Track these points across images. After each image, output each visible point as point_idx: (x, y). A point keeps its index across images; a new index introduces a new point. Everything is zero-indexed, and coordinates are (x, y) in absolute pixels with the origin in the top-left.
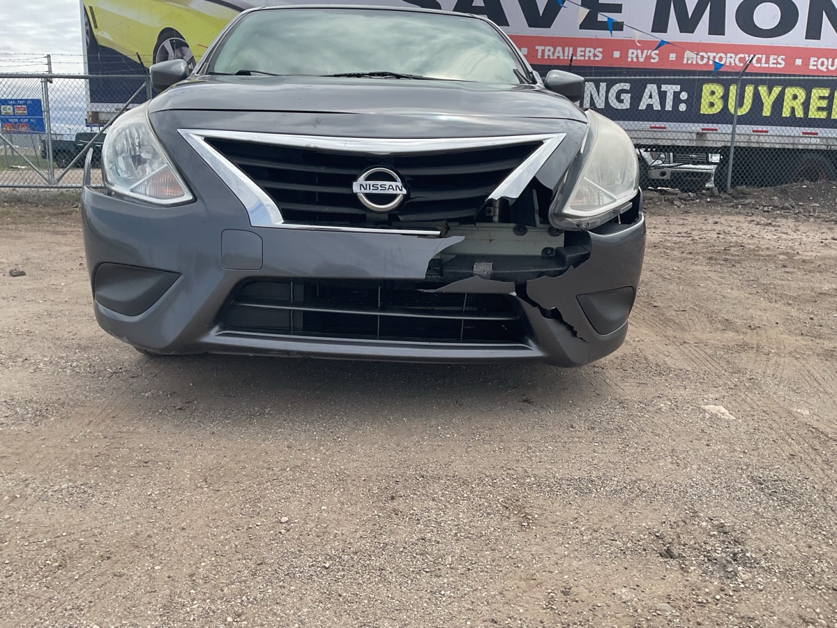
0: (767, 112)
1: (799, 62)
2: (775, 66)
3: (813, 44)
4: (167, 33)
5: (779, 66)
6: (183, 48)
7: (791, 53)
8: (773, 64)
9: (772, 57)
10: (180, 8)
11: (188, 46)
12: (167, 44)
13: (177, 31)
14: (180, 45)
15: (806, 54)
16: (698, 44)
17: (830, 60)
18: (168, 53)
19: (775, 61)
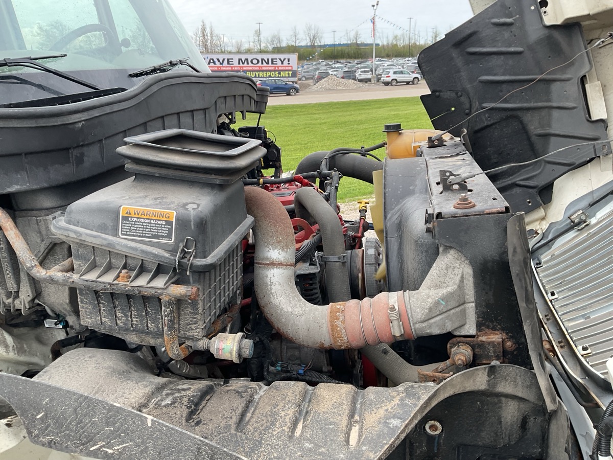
0: (257, 76)
15: (262, 67)
17: (265, 67)
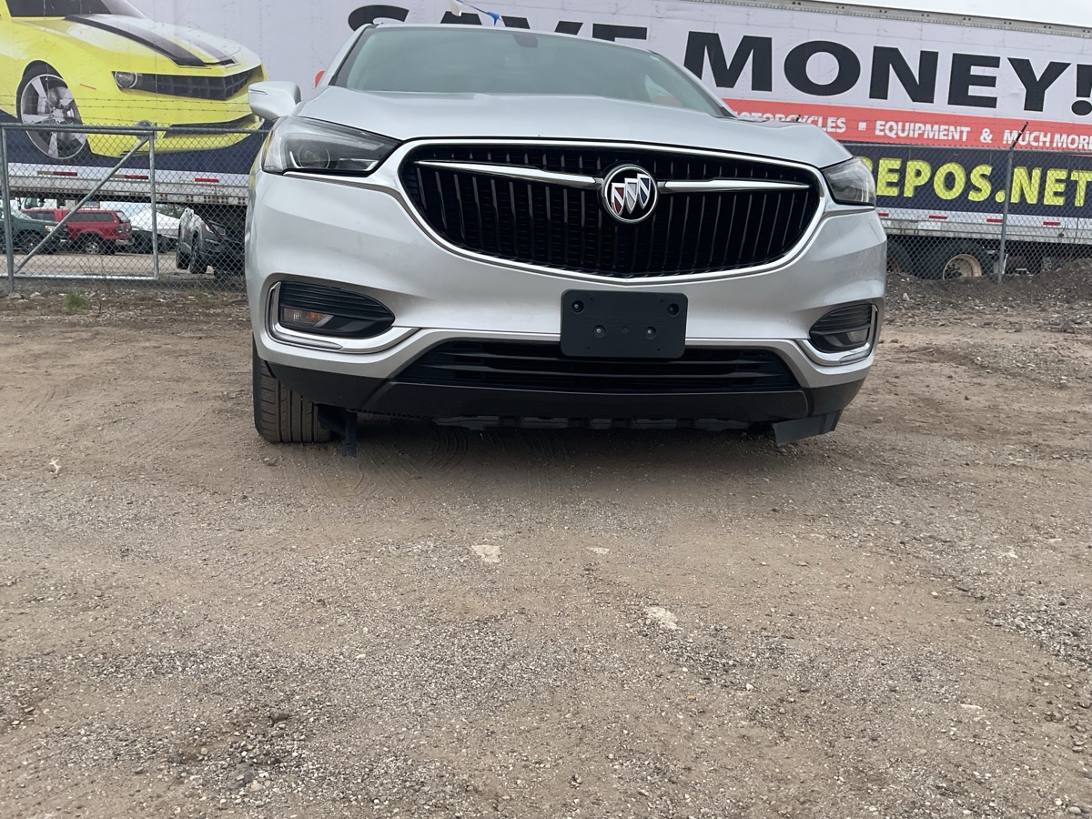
1: (862, 126)
2: (834, 130)
3: (878, 104)
4: (36, 68)
5: (839, 130)
6: (61, 90)
7: (853, 115)
8: (832, 127)
9: (830, 120)
10: (54, 35)
11: (66, 87)
12: (37, 83)
13: (49, 66)
14: (55, 84)
15: (871, 116)
16: (740, 101)
17: (900, 124)
18: (36, 94)
19: (834, 125)
